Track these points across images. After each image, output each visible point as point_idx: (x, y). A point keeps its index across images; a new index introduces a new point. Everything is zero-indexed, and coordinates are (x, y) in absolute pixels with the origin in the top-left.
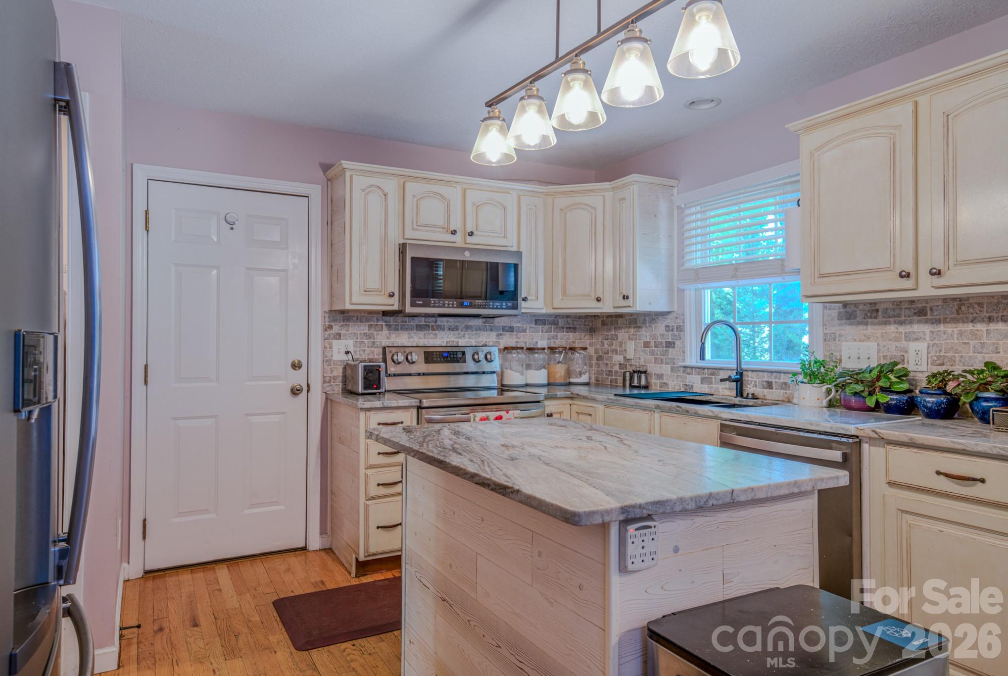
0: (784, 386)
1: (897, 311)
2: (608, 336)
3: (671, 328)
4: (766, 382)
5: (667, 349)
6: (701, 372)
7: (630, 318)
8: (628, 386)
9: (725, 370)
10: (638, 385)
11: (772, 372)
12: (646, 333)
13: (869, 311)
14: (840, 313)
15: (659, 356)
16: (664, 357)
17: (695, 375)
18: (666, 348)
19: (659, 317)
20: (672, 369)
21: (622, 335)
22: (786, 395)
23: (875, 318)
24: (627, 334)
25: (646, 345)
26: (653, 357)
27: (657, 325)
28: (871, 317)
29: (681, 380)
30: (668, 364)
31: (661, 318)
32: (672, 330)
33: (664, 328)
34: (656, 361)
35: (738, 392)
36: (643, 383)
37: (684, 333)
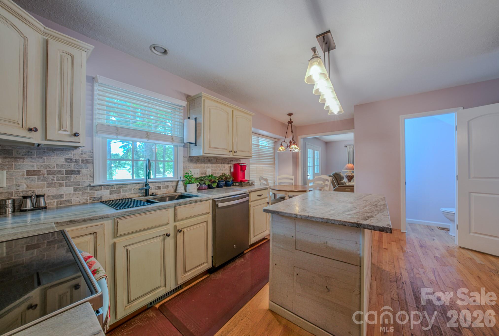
0: (166, 187)
1: (204, 160)
3: (74, 160)
4: (157, 187)
5: (69, 175)
6: (110, 188)
8: (10, 213)
9: (131, 184)
10: (32, 208)
11: (160, 182)
12: (32, 164)
13: (197, 159)
14: (188, 159)
15: (56, 181)
16: (64, 182)
17: (104, 190)
18: (66, 175)
19: (55, 151)
20: (75, 190)
22: (168, 191)
23: (199, 161)
25: (32, 173)
26: (46, 183)
27: (53, 157)
28: (197, 161)
29: (88, 195)
30: (69, 186)
31: (59, 152)
32: (76, 162)
33: (64, 160)
34: (50, 185)
35: (147, 194)
36: (42, 204)
37: (91, 164)
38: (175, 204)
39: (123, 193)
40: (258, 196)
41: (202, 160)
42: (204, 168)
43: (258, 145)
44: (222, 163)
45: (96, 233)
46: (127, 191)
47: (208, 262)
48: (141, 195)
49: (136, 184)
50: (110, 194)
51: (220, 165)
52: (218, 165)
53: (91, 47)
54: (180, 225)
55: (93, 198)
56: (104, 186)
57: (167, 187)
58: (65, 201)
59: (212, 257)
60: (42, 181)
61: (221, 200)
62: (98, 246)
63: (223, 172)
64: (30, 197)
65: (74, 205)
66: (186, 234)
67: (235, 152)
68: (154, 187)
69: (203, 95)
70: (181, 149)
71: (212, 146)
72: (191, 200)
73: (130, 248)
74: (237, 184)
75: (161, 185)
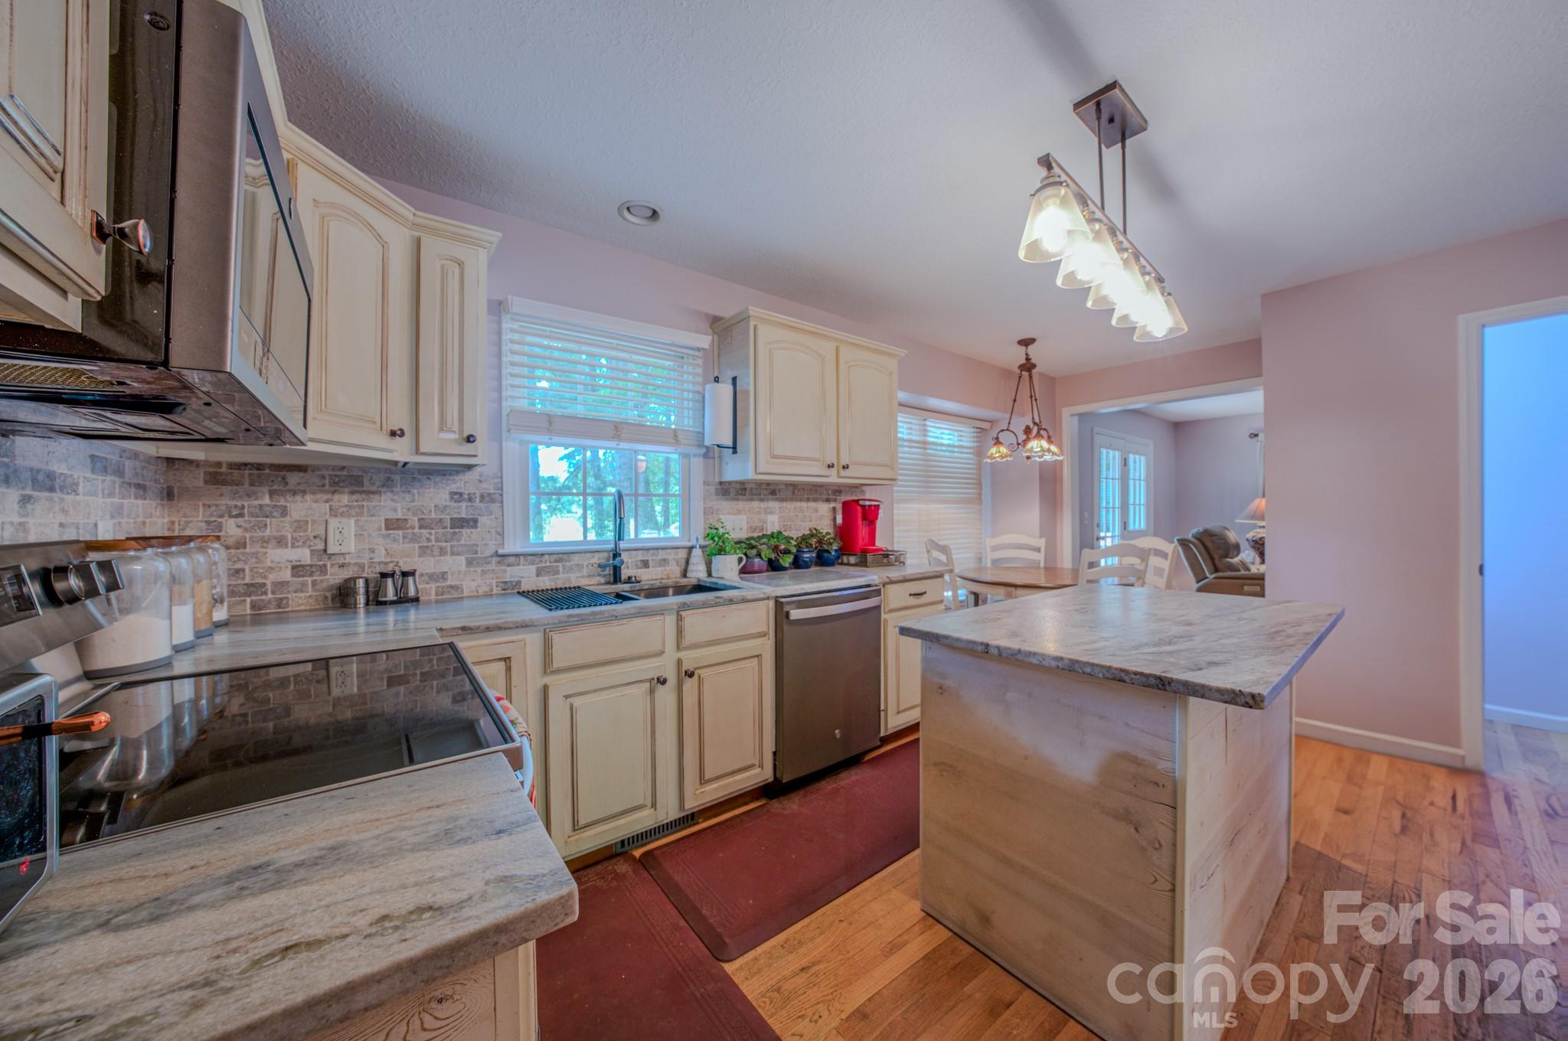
1: (758, 491)
2: (243, 507)
3: (466, 497)
4: (641, 561)
5: (457, 530)
6: (537, 560)
7: (339, 473)
8: (362, 606)
9: (581, 553)
10: (395, 598)
11: (648, 549)
12: (393, 504)
13: (739, 489)
15: (433, 543)
16: (449, 544)
17: (524, 565)
18: (451, 528)
19: (431, 477)
20: (469, 563)
21: (303, 507)
22: (665, 573)
23: (744, 495)
24: (327, 505)
25: (391, 525)
26: (417, 545)
27: (428, 491)
28: (741, 494)
29: (494, 576)
30: (458, 554)
31: (438, 479)
32: (470, 500)
33: (448, 497)
34: (424, 551)
35: (616, 577)
36: (412, 593)
37: (499, 505)
38: (677, 604)
39: (563, 573)
40: (911, 595)
41: (755, 491)
42: (759, 513)
43: (925, 444)
44: (808, 500)
45: (509, 658)
46: (572, 569)
47: (761, 766)
48: (602, 580)
49: (591, 552)
50: (538, 576)
51: (804, 504)
52: (798, 504)
53: (495, 236)
54: (690, 659)
55: (503, 582)
56: (525, 555)
57: (664, 562)
58: (451, 586)
59: (775, 753)
60: (410, 542)
61: (799, 601)
62: (513, 690)
63: (812, 525)
64: (392, 575)
65: (467, 597)
66: (706, 686)
67: (844, 467)
68: (632, 562)
69: (751, 313)
70: (698, 463)
71: (778, 452)
72: (717, 598)
73: (577, 702)
74: (852, 559)
75: (649, 557)
